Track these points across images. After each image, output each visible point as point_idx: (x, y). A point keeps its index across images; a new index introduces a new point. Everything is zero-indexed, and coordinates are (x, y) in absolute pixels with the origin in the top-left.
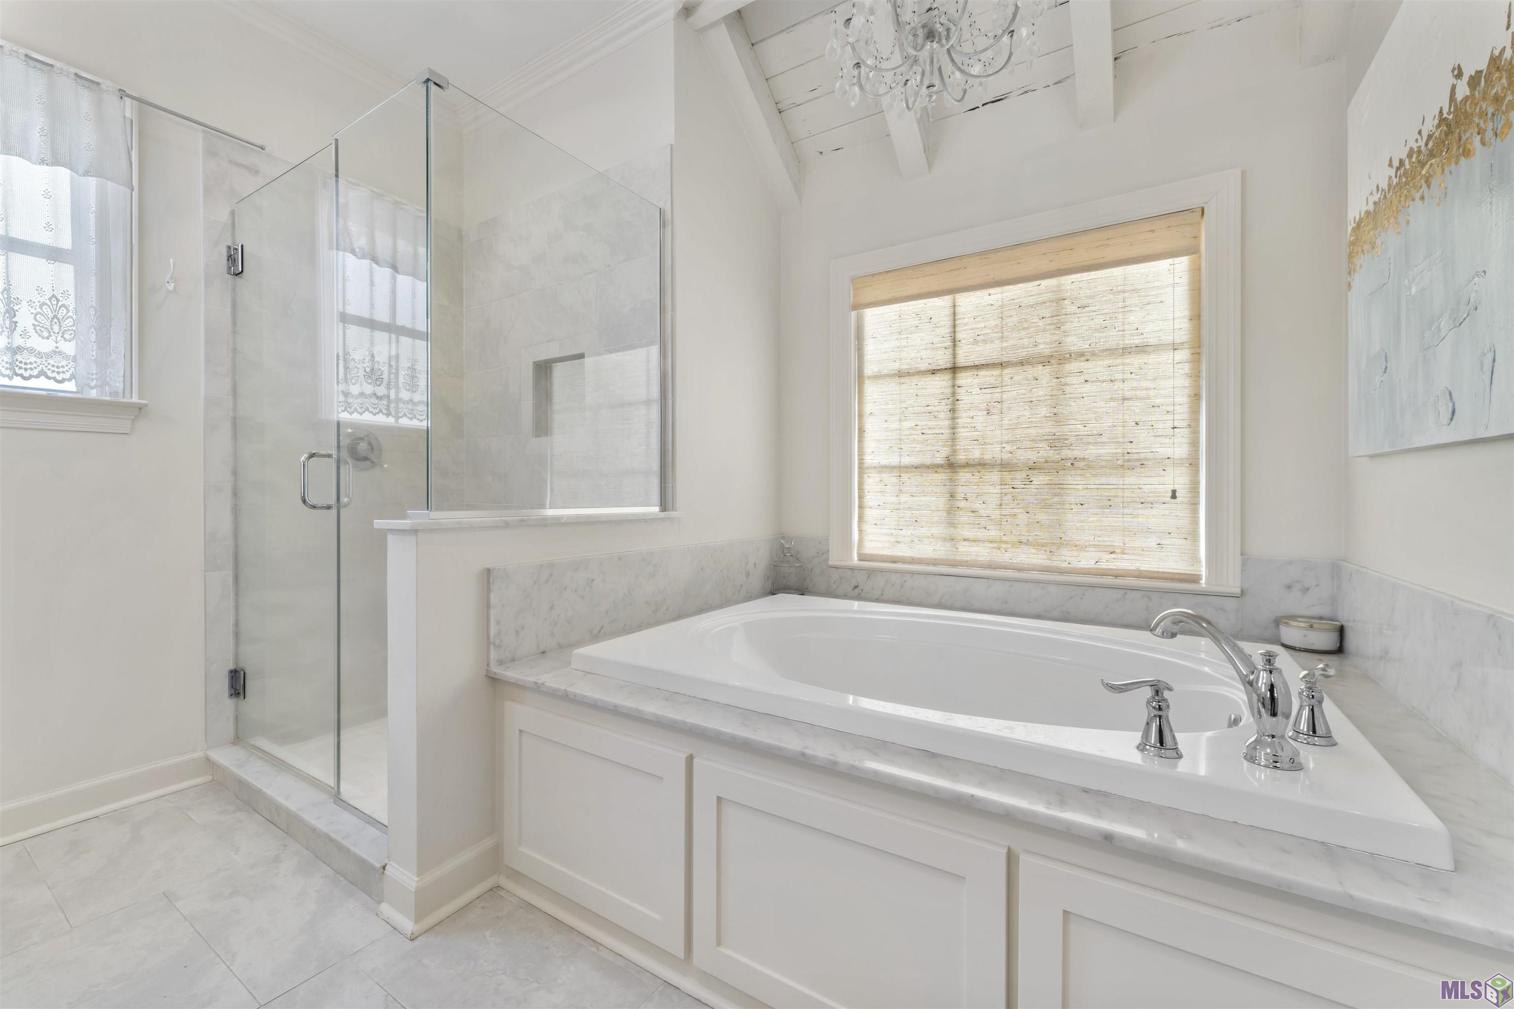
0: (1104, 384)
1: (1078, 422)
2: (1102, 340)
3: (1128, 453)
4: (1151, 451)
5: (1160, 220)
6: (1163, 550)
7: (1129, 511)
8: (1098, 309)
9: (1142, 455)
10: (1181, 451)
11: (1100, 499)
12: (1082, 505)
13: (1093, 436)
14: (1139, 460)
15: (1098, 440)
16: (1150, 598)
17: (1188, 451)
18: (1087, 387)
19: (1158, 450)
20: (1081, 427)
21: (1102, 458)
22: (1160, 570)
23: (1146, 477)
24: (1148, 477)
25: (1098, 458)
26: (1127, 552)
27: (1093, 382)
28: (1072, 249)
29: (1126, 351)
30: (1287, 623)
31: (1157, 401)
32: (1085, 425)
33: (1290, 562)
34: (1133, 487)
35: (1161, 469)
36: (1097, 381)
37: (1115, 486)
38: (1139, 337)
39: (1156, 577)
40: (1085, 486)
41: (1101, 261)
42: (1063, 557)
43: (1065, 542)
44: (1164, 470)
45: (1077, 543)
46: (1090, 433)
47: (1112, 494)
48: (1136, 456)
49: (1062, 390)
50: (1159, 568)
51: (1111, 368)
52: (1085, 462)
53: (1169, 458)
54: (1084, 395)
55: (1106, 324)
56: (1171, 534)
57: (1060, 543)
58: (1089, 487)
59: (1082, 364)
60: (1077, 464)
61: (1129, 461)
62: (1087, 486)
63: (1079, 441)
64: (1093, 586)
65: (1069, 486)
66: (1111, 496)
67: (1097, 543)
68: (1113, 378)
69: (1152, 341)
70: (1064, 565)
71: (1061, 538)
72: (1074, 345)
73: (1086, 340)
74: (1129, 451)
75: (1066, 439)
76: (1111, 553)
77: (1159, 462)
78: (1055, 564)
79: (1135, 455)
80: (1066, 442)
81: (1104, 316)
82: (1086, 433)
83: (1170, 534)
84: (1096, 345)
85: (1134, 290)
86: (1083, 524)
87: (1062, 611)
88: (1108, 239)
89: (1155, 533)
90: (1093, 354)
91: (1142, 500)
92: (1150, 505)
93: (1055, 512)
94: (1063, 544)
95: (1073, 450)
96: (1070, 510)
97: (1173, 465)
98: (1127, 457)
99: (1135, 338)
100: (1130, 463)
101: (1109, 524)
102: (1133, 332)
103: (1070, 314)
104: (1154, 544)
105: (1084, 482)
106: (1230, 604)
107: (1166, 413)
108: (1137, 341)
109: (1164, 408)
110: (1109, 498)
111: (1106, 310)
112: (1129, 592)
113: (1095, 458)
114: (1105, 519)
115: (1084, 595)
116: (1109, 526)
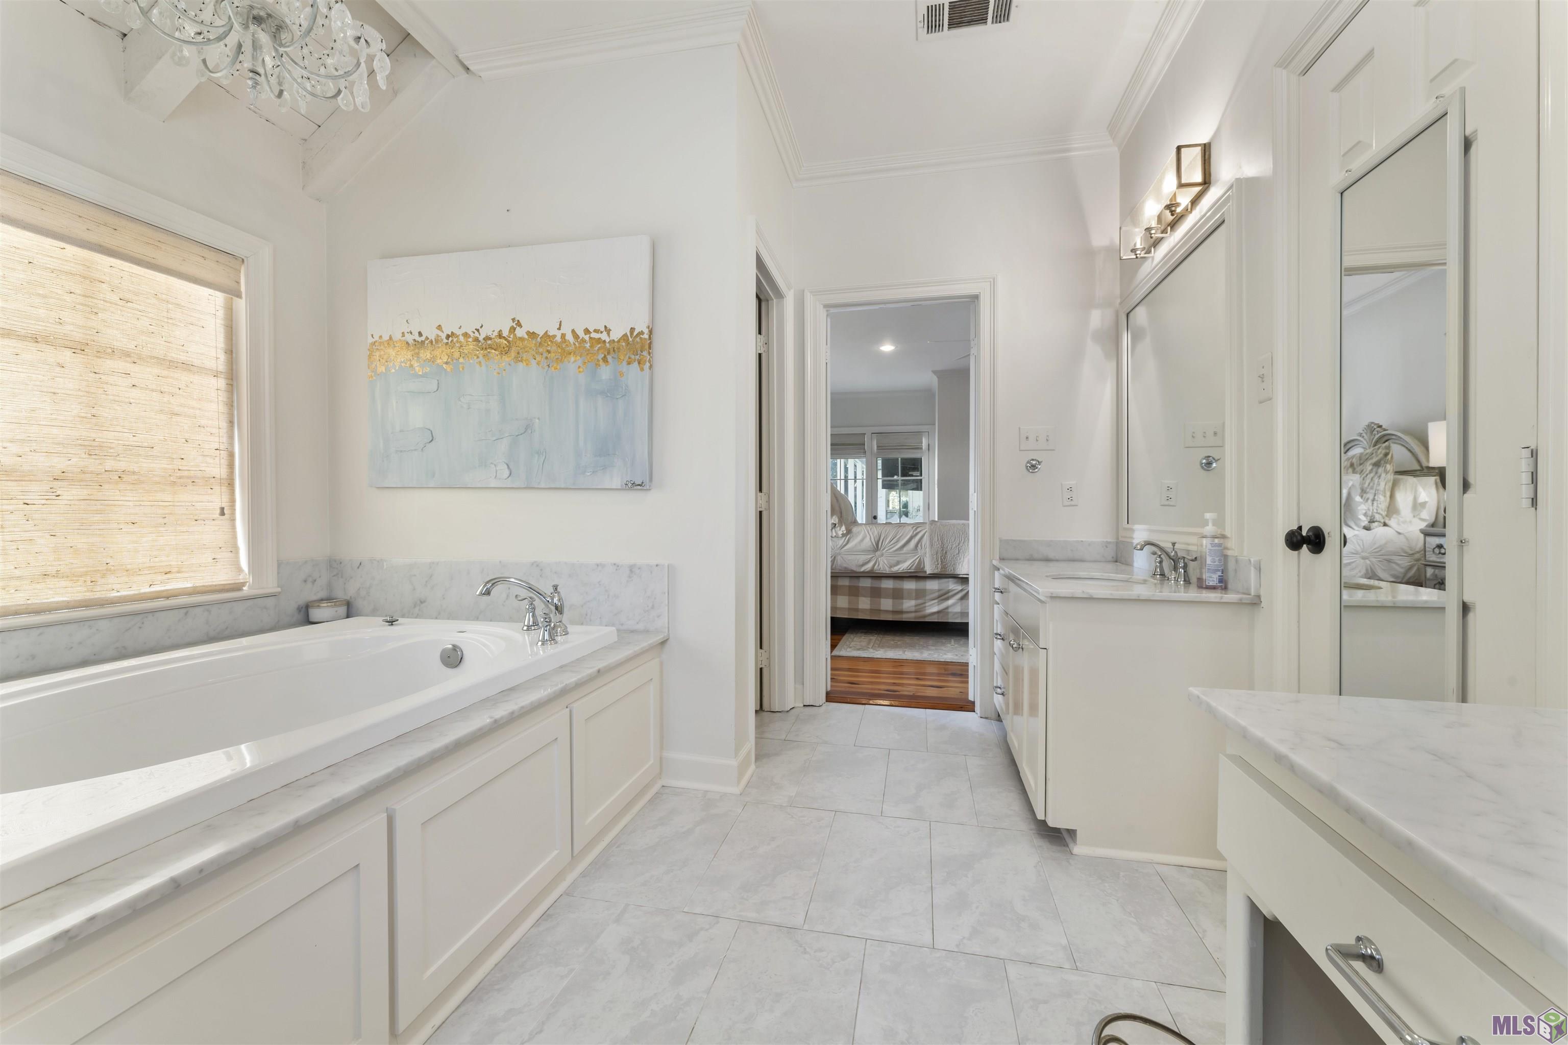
0: (154, 394)
1: (126, 431)
2: (149, 345)
3: (179, 470)
4: (200, 469)
5: (210, 251)
6: (217, 564)
7: (185, 528)
8: (143, 309)
9: (192, 472)
10: (218, 470)
11: (154, 517)
12: (133, 523)
13: (143, 448)
14: (188, 477)
15: (149, 452)
16: (209, 611)
17: (227, 472)
18: (135, 393)
19: (206, 470)
20: (129, 436)
21: (154, 473)
22: (214, 583)
23: (197, 494)
24: (199, 494)
25: (150, 473)
26: (183, 570)
27: (141, 388)
28: (116, 230)
29: (172, 364)
30: (319, 606)
31: (203, 422)
32: (134, 434)
33: (306, 562)
34: (187, 504)
35: (209, 487)
36: (146, 389)
37: (171, 504)
38: (185, 354)
39: (208, 591)
40: (138, 503)
41: (153, 261)
42: (110, 586)
43: (113, 568)
44: (211, 489)
45: (129, 567)
46: (140, 444)
47: (167, 512)
48: (186, 474)
49: (103, 389)
50: (213, 582)
51: (160, 378)
52: (136, 476)
53: (214, 477)
54: (132, 401)
55: (153, 330)
56: (222, 549)
57: (107, 570)
58: (142, 504)
59: (128, 365)
60: (125, 478)
61: (180, 478)
62: (141, 503)
63: (128, 452)
64: (153, 612)
65: (116, 503)
66: (165, 514)
67: (152, 564)
68: (162, 390)
69: (197, 362)
70: (112, 595)
71: (107, 564)
72: (117, 340)
73: (132, 340)
74: (180, 468)
75: (111, 448)
76: (166, 574)
77: (207, 481)
78: (98, 595)
79: (186, 472)
80: (111, 451)
81: (151, 320)
82: (135, 443)
83: (220, 548)
84: (142, 349)
85: (178, 305)
86: (135, 545)
87: (117, 648)
88: (159, 241)
89: (210, 548)
90: (140, 358)
91: (196, 518)
92: (203, 522)
93: (98, 533)
94: (110, 570)
95: (119, 461)
96: (118, 530)
97: (220, 484)
98: (179, 474)
99: (181, 354)
100: (182, 480)
101: (167, 543)
102: (178, 347)
103: (111, 303)
104: (210, 560)
105: (135, 499)
106: (270, 602)
107: (209, 434)
108: (183, 357)
109: (208, 429)
110: (164, 516)
111: (151, 315)
112: (191, 609)
113: (147, 472)
114: (161, 538)
115: (143, 623)
116: (167, 545)
